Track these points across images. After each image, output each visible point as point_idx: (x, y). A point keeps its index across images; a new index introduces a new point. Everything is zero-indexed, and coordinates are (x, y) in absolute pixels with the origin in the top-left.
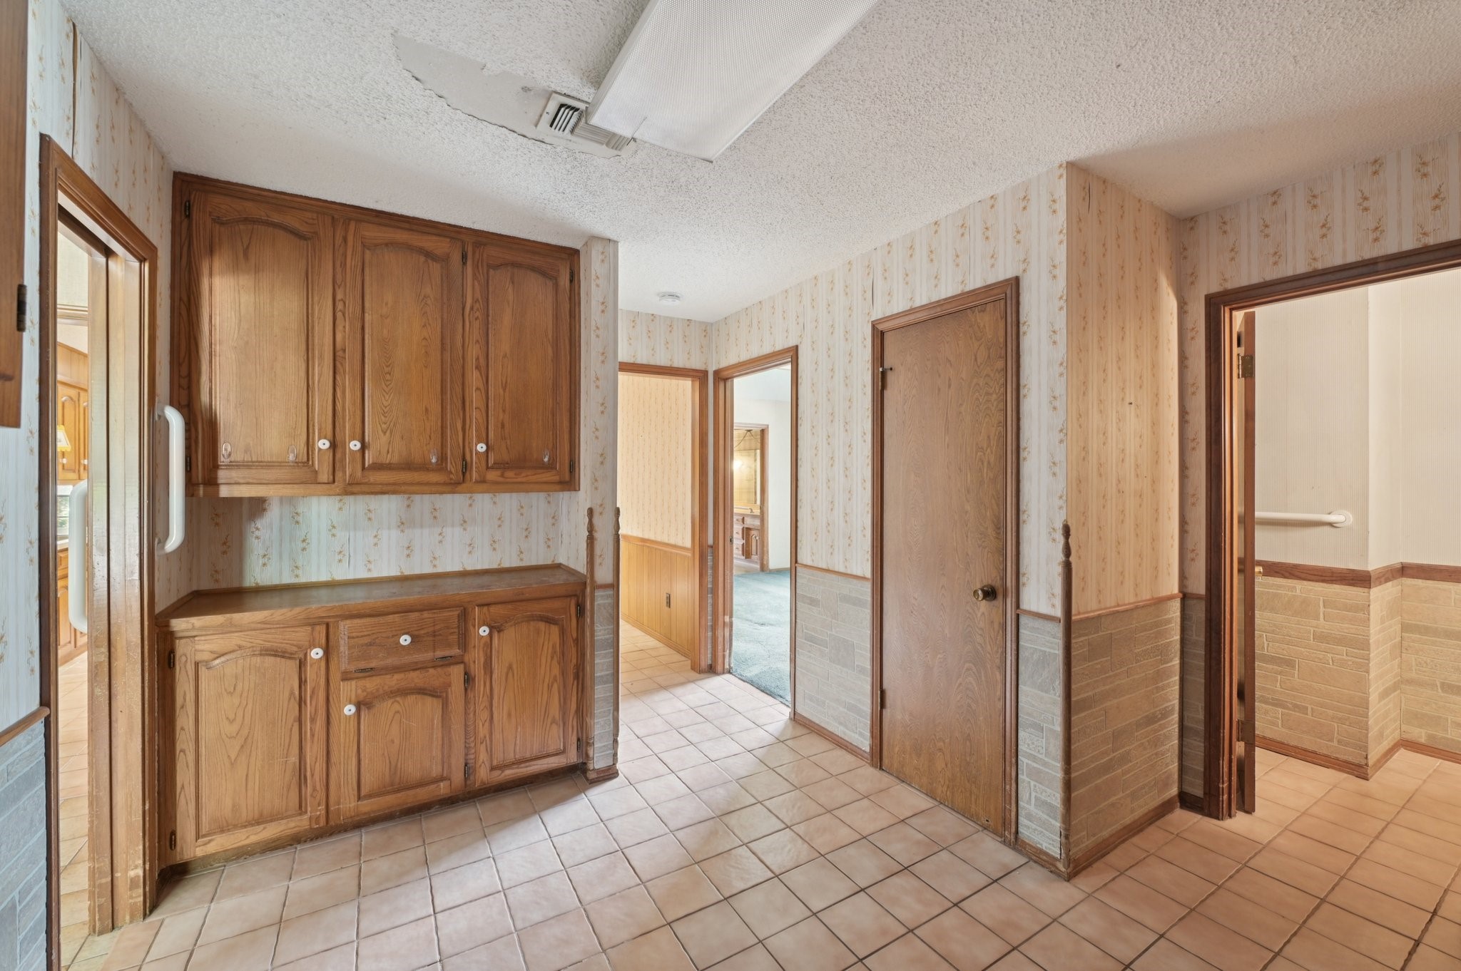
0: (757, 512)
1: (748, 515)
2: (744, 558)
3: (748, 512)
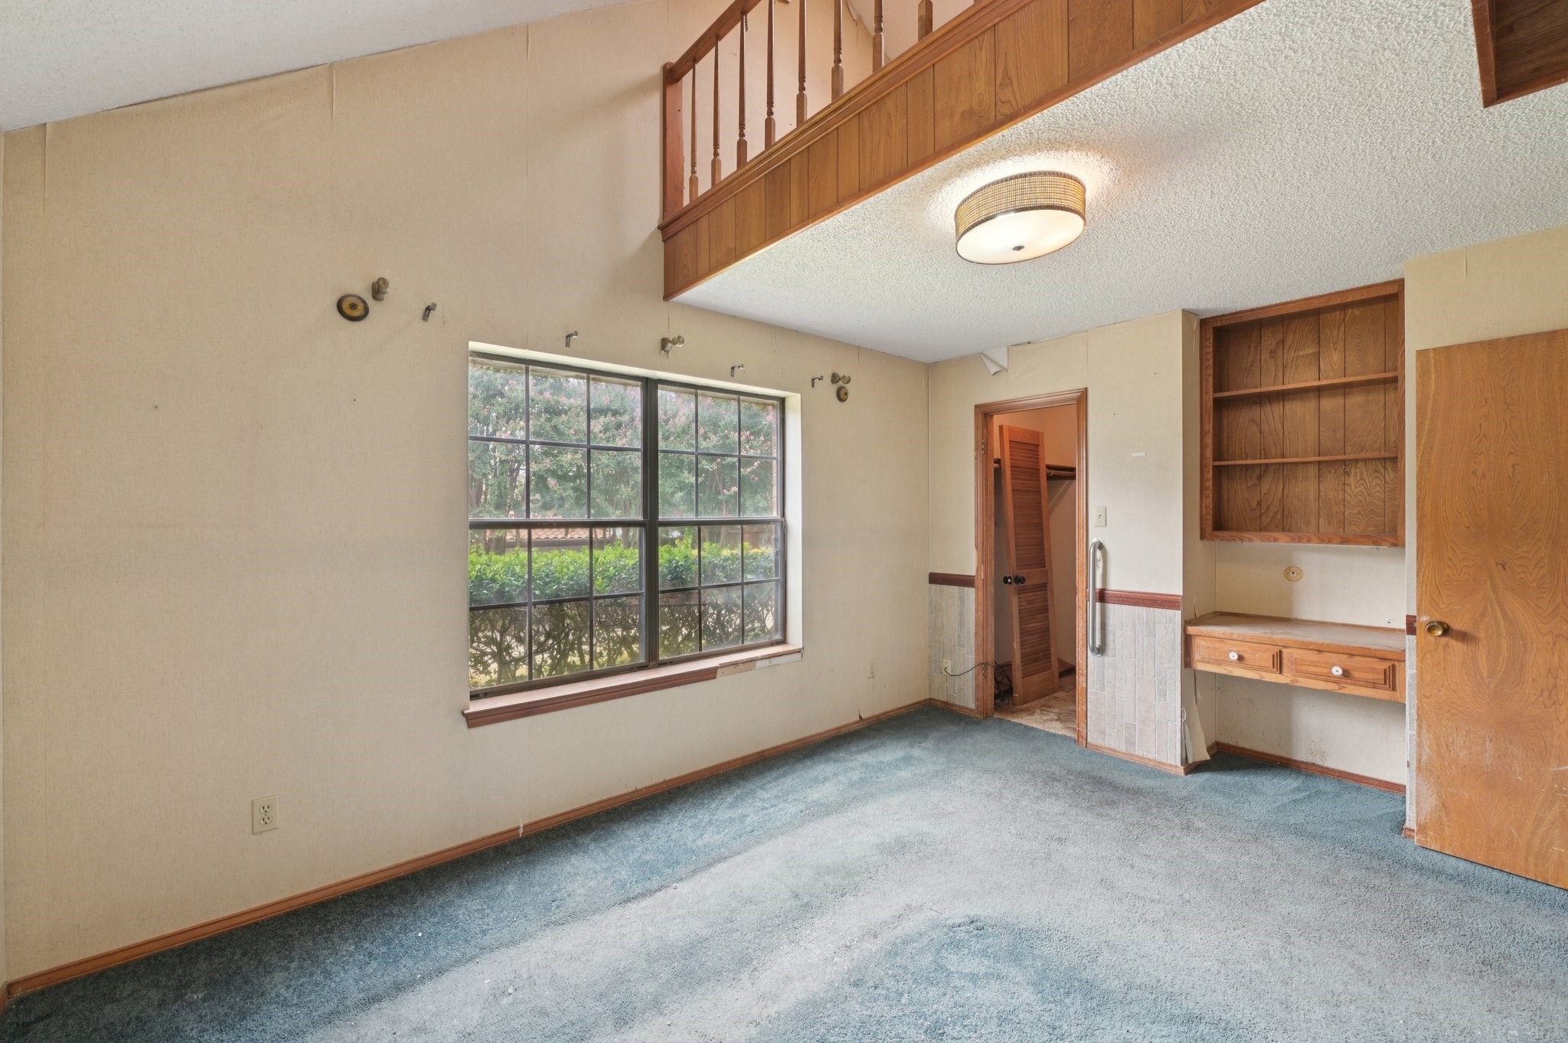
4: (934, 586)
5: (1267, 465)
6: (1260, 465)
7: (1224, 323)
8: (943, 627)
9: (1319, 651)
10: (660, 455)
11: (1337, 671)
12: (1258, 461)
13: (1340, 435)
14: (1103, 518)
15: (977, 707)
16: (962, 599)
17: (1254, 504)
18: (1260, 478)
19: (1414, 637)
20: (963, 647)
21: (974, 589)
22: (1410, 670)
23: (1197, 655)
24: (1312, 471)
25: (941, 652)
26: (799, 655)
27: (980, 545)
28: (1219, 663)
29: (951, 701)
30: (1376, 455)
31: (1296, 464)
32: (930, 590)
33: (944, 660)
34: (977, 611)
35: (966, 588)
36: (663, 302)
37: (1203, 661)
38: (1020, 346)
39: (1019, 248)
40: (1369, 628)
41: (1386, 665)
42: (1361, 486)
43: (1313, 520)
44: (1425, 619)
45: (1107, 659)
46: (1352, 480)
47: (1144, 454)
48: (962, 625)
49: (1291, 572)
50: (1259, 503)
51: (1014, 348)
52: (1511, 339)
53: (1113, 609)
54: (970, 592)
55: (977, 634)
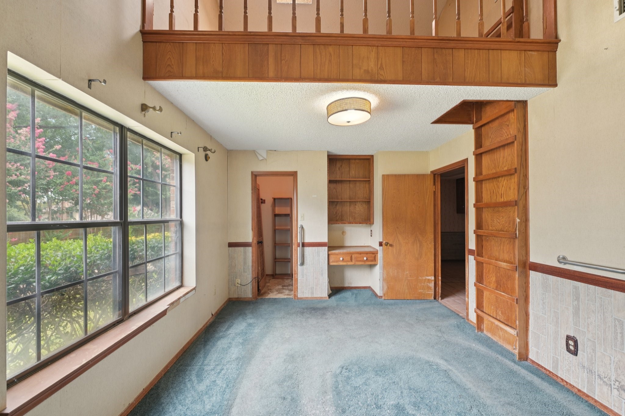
4: (230, 248)
5: (338, 202)
6: (336, 201)
7: (332, 157)
8: (236, 265)
9: (360, 254)
10: (129, 179)
11: (365, 259)
12: (336, 200)
13: (354, 194)
14: (303, 217)
15: (253, 296)
16: (245, 253)
17: (335, 213)
18: (336, 205)
19: (382, 247)
20: (246, 272)
21: (251, 248)
22: (380, 256)
23: (331, 261)
24: (348, 204)
25: (235, 277)
26: (194, 290)
27: (254, 229)
28: (337, 262)
29: (240, 296)
30: (361, 200)
31: (345, 201)
32: (228, 250)
33: (237, 280)
34: (252, 256)
35: (247, 248)
36: (142, 80)
37: (333, 262)
38: (272, 151)
39: (349, 122)
40: (360, 246)
41: (374, 255)
42: (360, 208)
43: (349, 218)
44: (384, 242)
45: (304, 267)
46: (357, 207)
47: (316, 196)
48: (245, 263)
49: (343, 233)
50: (336, 213)
51: (269, 151)
52: (399, 175)
53: (307, 249)
54: (250, 249)
55: (252, 266)
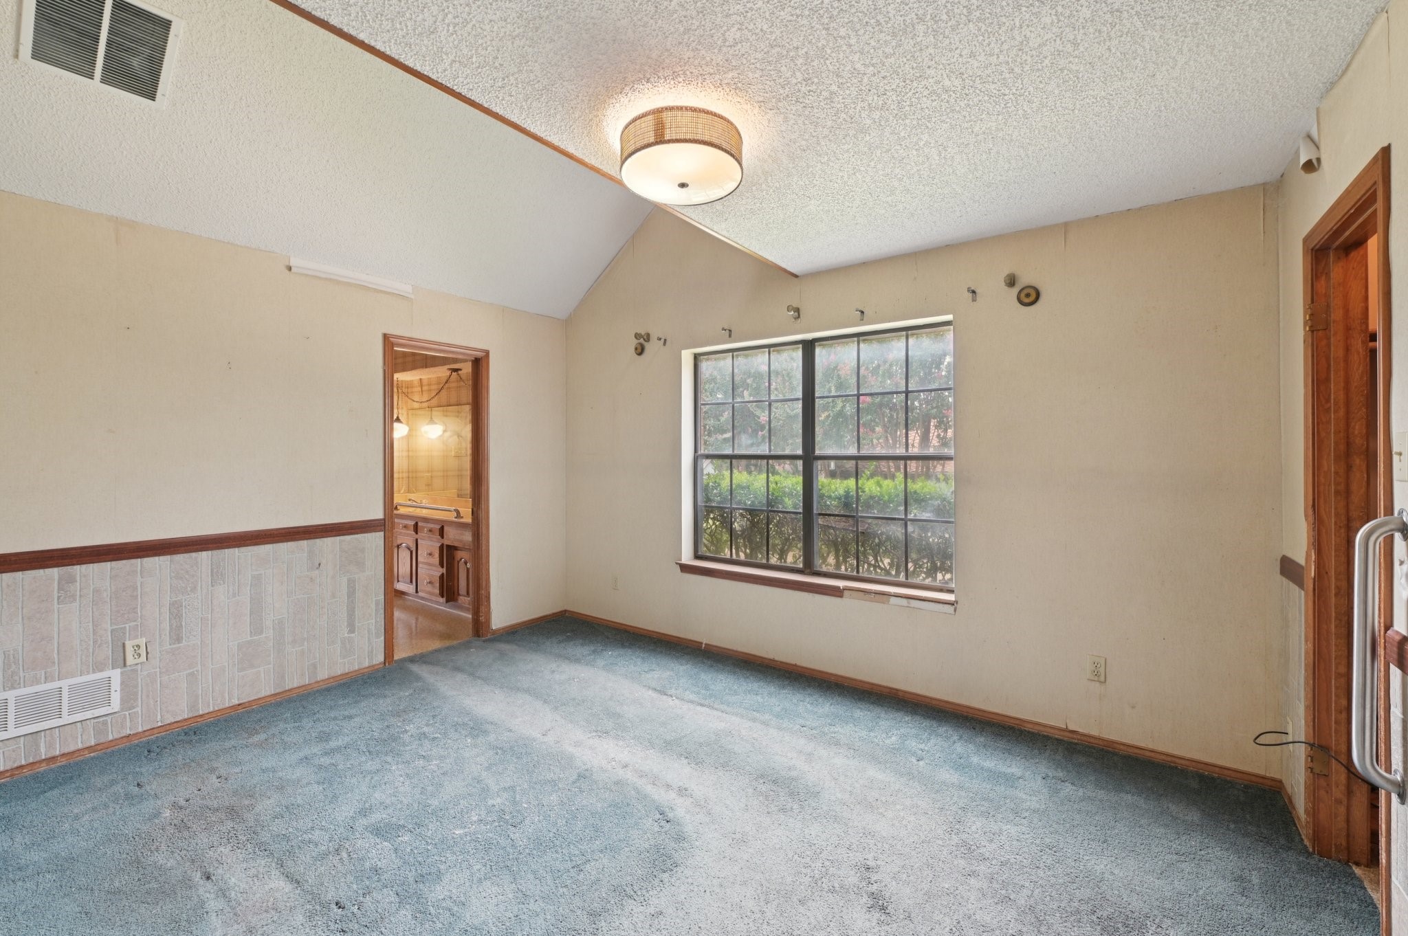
0: (468, 519)
1: (451, 523)
2: (442, 600)
3: (451, 517)
